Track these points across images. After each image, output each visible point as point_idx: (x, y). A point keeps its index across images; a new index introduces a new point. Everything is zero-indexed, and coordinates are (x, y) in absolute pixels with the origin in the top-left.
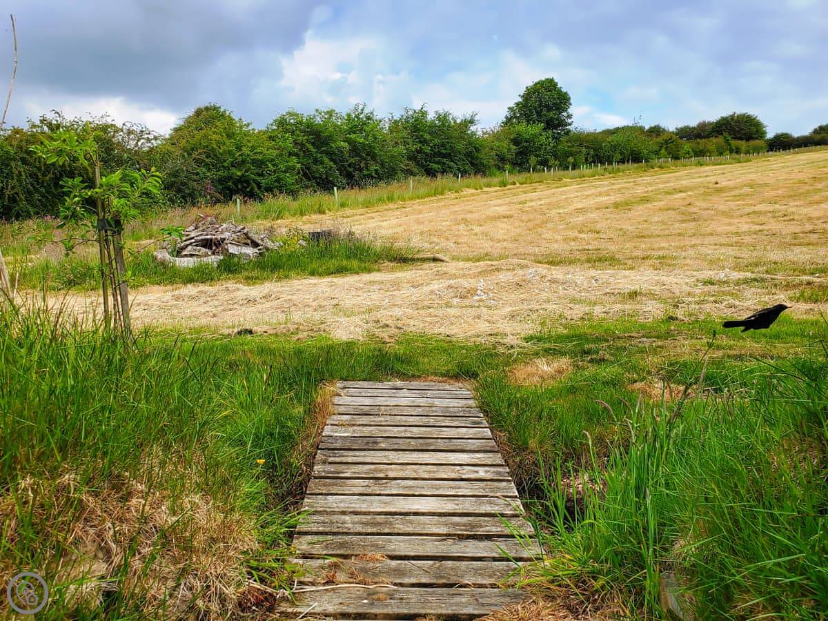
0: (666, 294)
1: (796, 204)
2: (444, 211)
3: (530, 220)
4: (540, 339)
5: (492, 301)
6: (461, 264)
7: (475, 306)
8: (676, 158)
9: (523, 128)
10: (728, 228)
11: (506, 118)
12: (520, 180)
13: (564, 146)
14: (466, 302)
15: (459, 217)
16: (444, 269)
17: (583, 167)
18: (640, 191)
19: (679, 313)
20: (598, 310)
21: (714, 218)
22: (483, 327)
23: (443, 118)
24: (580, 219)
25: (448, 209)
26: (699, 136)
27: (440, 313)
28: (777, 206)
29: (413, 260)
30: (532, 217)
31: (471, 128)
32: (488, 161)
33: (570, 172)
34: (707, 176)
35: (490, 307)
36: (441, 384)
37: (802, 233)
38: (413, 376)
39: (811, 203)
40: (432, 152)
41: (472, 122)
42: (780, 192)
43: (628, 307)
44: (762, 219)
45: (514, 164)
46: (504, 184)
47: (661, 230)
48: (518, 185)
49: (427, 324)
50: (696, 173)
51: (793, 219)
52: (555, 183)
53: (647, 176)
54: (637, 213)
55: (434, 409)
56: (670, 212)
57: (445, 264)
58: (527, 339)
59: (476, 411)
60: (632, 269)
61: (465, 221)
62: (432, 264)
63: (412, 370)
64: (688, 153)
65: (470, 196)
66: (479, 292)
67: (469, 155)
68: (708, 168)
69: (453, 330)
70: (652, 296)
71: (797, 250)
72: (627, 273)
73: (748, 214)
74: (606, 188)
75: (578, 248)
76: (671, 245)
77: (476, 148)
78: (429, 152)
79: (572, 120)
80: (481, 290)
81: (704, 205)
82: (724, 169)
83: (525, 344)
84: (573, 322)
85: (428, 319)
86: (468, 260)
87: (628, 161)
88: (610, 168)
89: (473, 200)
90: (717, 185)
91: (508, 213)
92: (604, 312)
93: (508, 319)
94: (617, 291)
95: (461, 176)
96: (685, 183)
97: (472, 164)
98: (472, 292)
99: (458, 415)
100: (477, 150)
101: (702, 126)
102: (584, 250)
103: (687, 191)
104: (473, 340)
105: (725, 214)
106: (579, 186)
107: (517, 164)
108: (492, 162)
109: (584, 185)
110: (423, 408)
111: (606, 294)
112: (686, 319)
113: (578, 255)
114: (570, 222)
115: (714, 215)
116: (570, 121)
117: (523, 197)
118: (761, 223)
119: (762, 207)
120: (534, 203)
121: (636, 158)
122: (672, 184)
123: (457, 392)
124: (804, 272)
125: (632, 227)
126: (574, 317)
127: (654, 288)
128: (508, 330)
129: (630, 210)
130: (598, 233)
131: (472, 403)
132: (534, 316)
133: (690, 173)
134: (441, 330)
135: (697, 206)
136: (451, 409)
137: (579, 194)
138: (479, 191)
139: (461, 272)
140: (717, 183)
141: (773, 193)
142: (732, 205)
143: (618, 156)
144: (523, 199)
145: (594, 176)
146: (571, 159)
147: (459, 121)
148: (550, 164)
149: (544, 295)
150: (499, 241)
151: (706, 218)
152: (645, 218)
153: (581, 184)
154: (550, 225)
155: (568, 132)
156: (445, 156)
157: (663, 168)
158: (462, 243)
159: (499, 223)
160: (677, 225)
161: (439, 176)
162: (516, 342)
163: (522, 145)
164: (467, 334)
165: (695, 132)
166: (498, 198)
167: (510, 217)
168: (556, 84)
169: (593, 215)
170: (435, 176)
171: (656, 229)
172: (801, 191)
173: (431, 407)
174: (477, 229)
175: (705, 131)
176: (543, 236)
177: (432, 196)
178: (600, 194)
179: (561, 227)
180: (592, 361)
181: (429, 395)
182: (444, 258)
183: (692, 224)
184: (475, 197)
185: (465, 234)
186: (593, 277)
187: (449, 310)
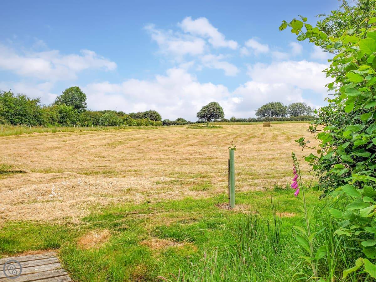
0: (143, 190)
1: (177, 147)
2: (22, 143)
3: (70, 150)
4: (91, 219)
5: (60, 197)
6: (38, 175)
7: (51, 201)
8: (130, 125)
9: (63, 107)
10: (156, 156)
11: (56, 101)
12: (63, 130)
13: (83, 116)
14: (45, 198)
15: (32, 147)
16: (29, 178)
17: (92, 126)
18: (118, 138)
19: (151, 199)
20: (115, 199)
21: (150, 152)
22: (58, 214)
23: (23, 98)
24: (93, 150)
25: (25, 142)
26: (138, 117)
27: (30, 206)
28: (171, 148)
29: (7, 172)
30: (71, 149)
31: (37, 104)
32: (46, 120)
33: (86, 128)
34: (143, 134)
35: (59, 201)
36: (37, 255)
37: (183, 159)
38: (18, 252)
39: (182, 147)
40: (15, 113)
41: (38, 101)
42: (171, 142)
43: (128, 197)
44: (167, 153)
45: (60, 122)
46: (54, 131)
47: (130, 157)
48: (61, 132)
49: (22, 214)
50: (138, 132)
51: (178, 154)
52: (79, 132)
53: (119, 132)
54: (118, 149)
55: (35, 275)
56: (132, 148)
57: (27, 174)
58: (84, 219)
59: (62, 272)
60: (124, 177)
61: (35, 149)
62: (20, 175)
63: (16, 248)
64: (135, 124)
65: (36, 136)
66: (52, 192)
67: (35, 116)
68: (143, 130)
69: (40, 217)
70: (137, 190)
71: (184, 167)
72: (123, 179)
73: (162, 151)
74: (103, 137)
75: (96, 165)
76: (137, 165)
77: (39, 113)
78: (13, 112)
79: (87, 106)
80: (54, 191)
81: (145, 146)
82: (149, 131)
83: (83, 222)
84: (104, 207)
85: (23, 211)
86: (42, 172)
87: (111, 125)
88: (103, 127)
89: (39, 138)
90: (148, 138)
91: (59, 146)
92: (118, 201)
93: (71, 207)
94: (121, 189)
95: (32, 126)
96: (136, 136)
97: (37, 120)
98: (48, 192)
99: (51, 276)
100: (40, 114)
101: (139, 113)
102: (100, 166)
103: (137, 140)
104: (53, 222)
105: (154, 150)
106: (91, 135)
107: (61, 122)
108: (48, 121)
109: (93, 134)
110: (28, 276)
111: (116, 190)
112: (154, 202)
113: (97, 170)
114: (89, 152)
115: (150, 151)
116: (86, 106)
117: (65, 138)
118: (167, 154)
119: (166, 148)
120: (70, 142)
121: (114, 124)
122: (131, 136)
123: (48, 259)
124: (190, 177)
125: (118, 155)
126: (105, 204)
127: (137, 187)
128: (73, 215)
129: (115, 147)
130: (103, 157)
131: (59, 265)
132: (85, 205)
133: (136, 132)
134: (32, 218)
135: (142, 147)
136: (47, 273)
137: (91, 138)
138: (42, 134)
139: (39, 180)
140: (148, 137)
141: (169, 142)
142: (156, 146)
143: (106, 123)
144: (65, 139)
145: (97, 130)
146: (86, 123)
147: (31, 100)
148: (76, 124)
149: (87, 192)
150: (56, 160)
151: (147, 152)
152: (123, 151)
153: (92, 134)
154: (80, 153)
155: (85, 111)
156: (22, 115)
157: (125, 129)
158: (35, 161)
159: (54, 151)
160: (136, 155)
161: (18, 125)
162: (78, 221)
163: (63, 114)
164: (49, 219)
165: (137, 115)
166: (52, 138)
167: (60, 148)
168: (80, 90)
169: (99, 149)
170: (16, 125)
171: (127, 156)
172: (177, 142)
173: (33, 273)
174: (42, 154)
175: (140, 116)
176: (78, 159)
177: (14, 135)
178: (101, 139)
179: (85, 154)
180: (120, 230)
181: (30, 265)
182: (27, 171)
183: (142, 154)
184: (39, 137)
185: (36, 156)
186: (109, 182)
187: (36, 204)
